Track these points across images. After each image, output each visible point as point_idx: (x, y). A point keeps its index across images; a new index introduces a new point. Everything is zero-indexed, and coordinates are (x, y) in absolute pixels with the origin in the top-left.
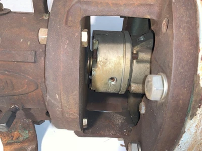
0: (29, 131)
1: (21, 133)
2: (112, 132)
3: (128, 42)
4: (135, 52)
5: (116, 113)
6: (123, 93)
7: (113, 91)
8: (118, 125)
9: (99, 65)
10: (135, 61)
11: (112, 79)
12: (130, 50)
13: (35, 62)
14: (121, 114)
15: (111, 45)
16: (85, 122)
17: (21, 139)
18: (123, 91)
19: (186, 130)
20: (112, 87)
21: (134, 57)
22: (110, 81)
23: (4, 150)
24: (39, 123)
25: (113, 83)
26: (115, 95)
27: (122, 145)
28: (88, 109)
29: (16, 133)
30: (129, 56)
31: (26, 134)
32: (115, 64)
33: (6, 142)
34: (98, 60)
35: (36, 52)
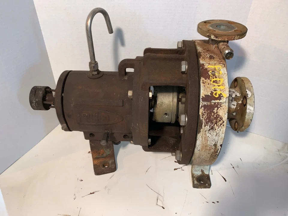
0: (110, 149)
1: (105, 151)
2: (167, 148)
3: (175, 91)
4: (180, 98)
5: (170, 137)
6: (174, 123)
7: (167, 122)
8: (171, 144)
9: (158, 106)
10: (180, 103)
11: (166, 114)
12: (176, 97)
13: (123, 106)
14: (173, 137)
15: (165, 94)
16: (150, 141)
17: (105, 155)
18: (173, 121)
19: (198, 139)
20: (166, 119)
21: (179, 100)
22: (165, 115)
23: (93, 162)
24: (117, 144)
25: (167, 116)
26: (169, 124)
27: (175, 162)
28: (150, 135)
29: (102, 150)
30: (175, 100)
31: (108, 152)
32: (168, 105)
33: (95, 157)
34: (157, 103)
35: (123, 101)
